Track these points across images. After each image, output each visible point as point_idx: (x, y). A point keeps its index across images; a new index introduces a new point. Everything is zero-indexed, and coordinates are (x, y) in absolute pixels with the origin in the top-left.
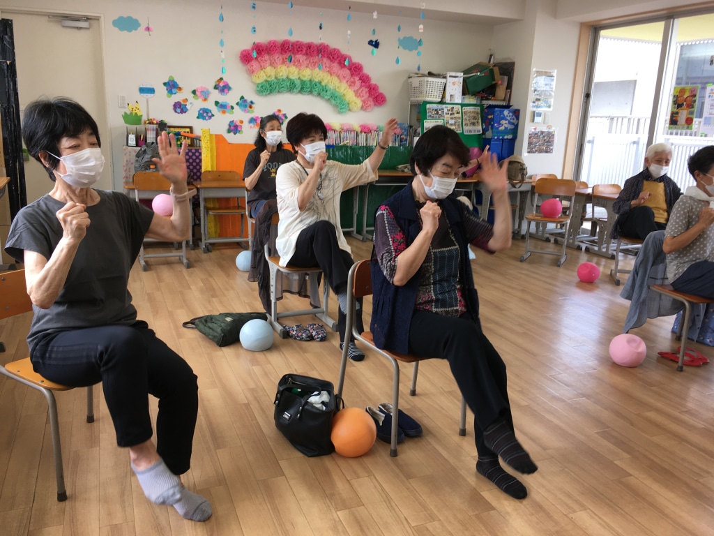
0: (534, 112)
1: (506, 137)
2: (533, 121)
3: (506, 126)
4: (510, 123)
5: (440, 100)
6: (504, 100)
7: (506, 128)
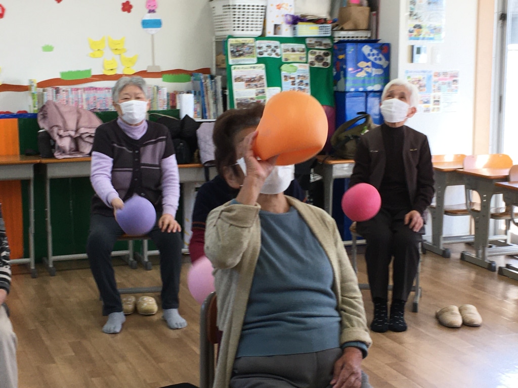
0: (413, 47)
1: (370, 88)
2: (412, 60)
3: (369, 70)
4: (374, 65)
5: (259, 33)
6: (368, 29)
7: (369, 74)
